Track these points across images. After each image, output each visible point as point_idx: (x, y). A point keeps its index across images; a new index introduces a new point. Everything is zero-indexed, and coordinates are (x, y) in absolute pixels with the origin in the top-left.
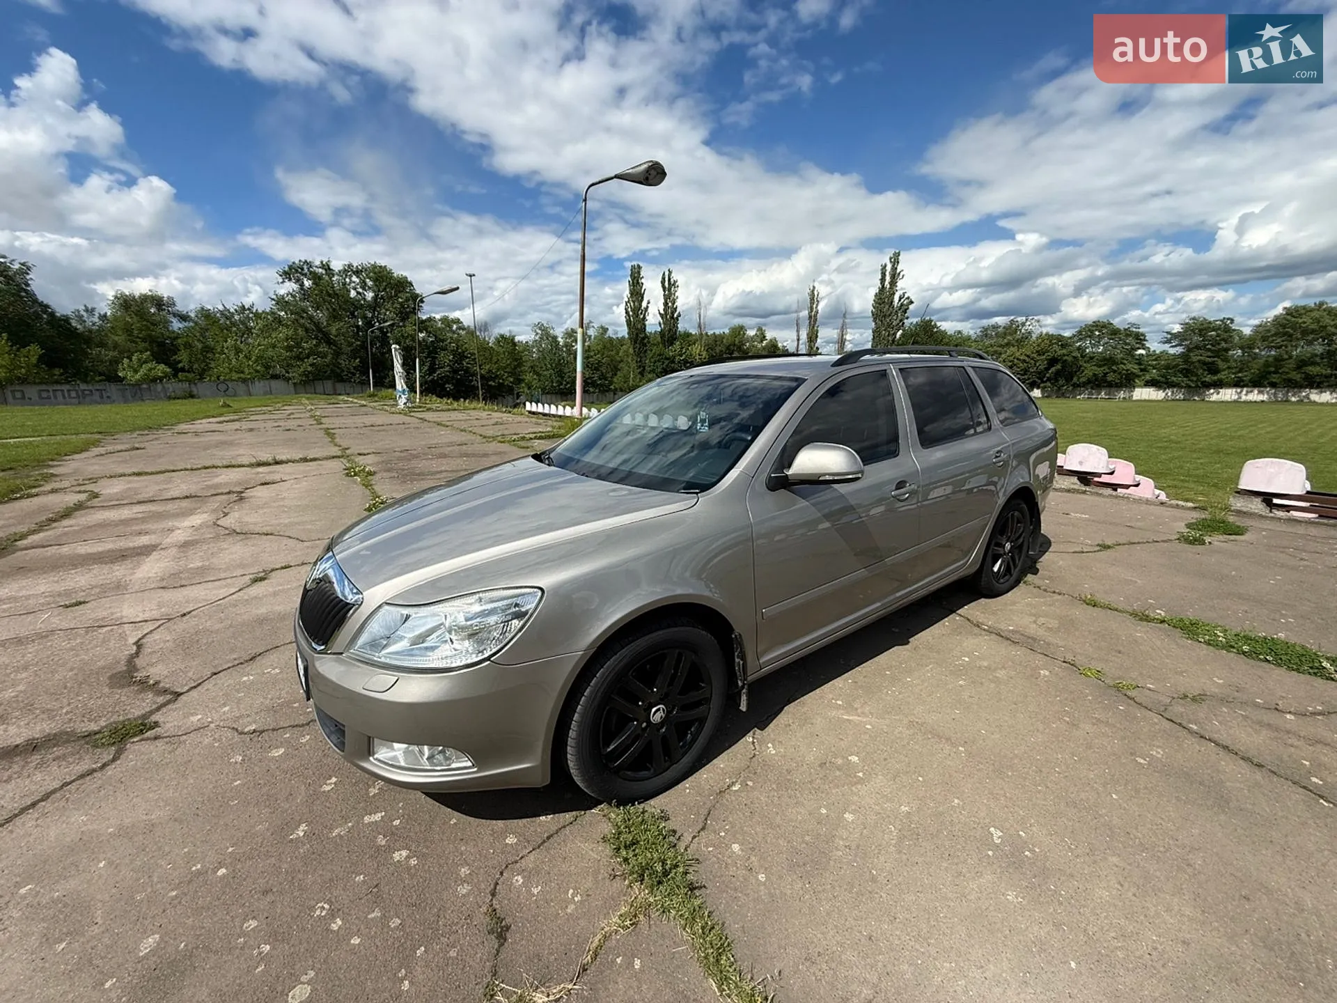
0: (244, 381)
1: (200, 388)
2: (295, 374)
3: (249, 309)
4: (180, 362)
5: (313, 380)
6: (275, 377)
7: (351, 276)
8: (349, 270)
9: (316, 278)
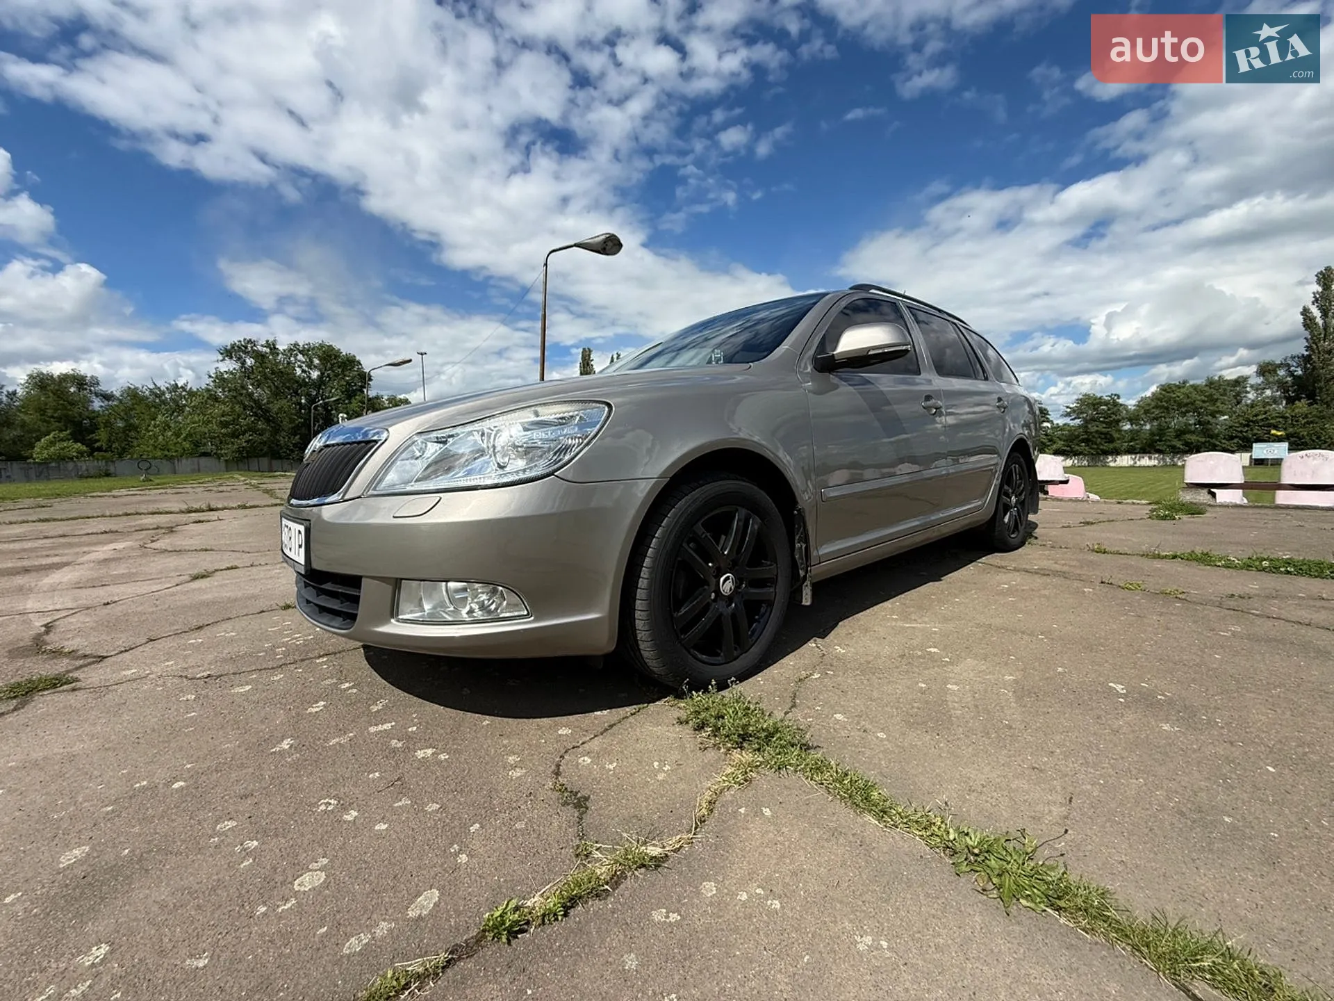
0: (170, 459)
1: (120, 466)
2: (228, 450)
3: (182, 387)
4: (98, 441)
5: (248, 457)
6: (205, 454)
7: (297, 355)
8: (294, 349)
9: (260, 357)
